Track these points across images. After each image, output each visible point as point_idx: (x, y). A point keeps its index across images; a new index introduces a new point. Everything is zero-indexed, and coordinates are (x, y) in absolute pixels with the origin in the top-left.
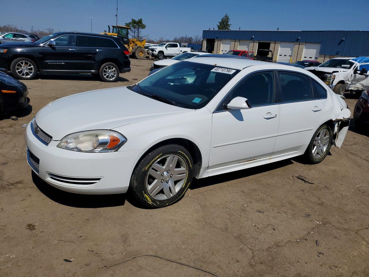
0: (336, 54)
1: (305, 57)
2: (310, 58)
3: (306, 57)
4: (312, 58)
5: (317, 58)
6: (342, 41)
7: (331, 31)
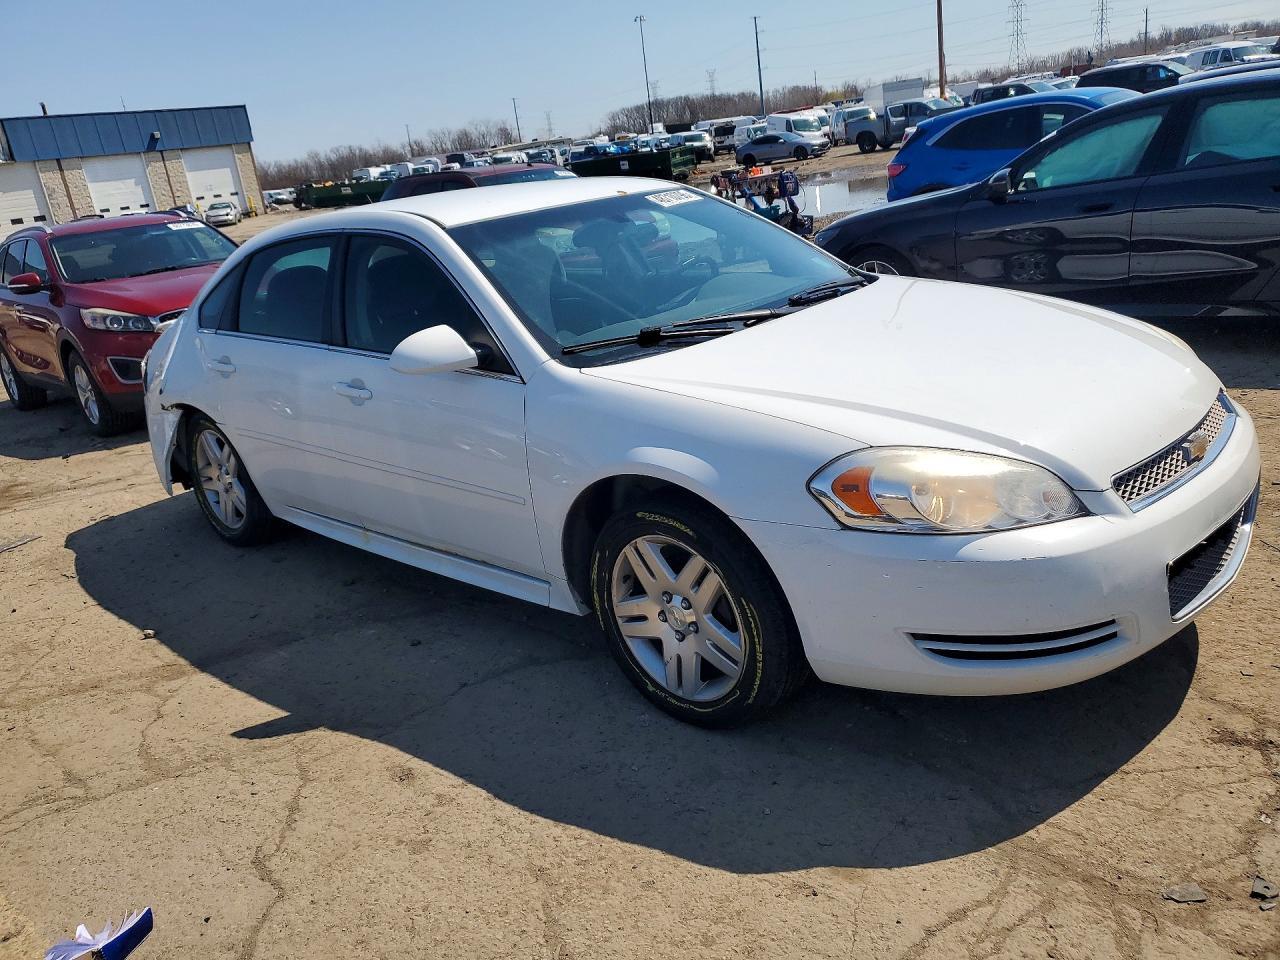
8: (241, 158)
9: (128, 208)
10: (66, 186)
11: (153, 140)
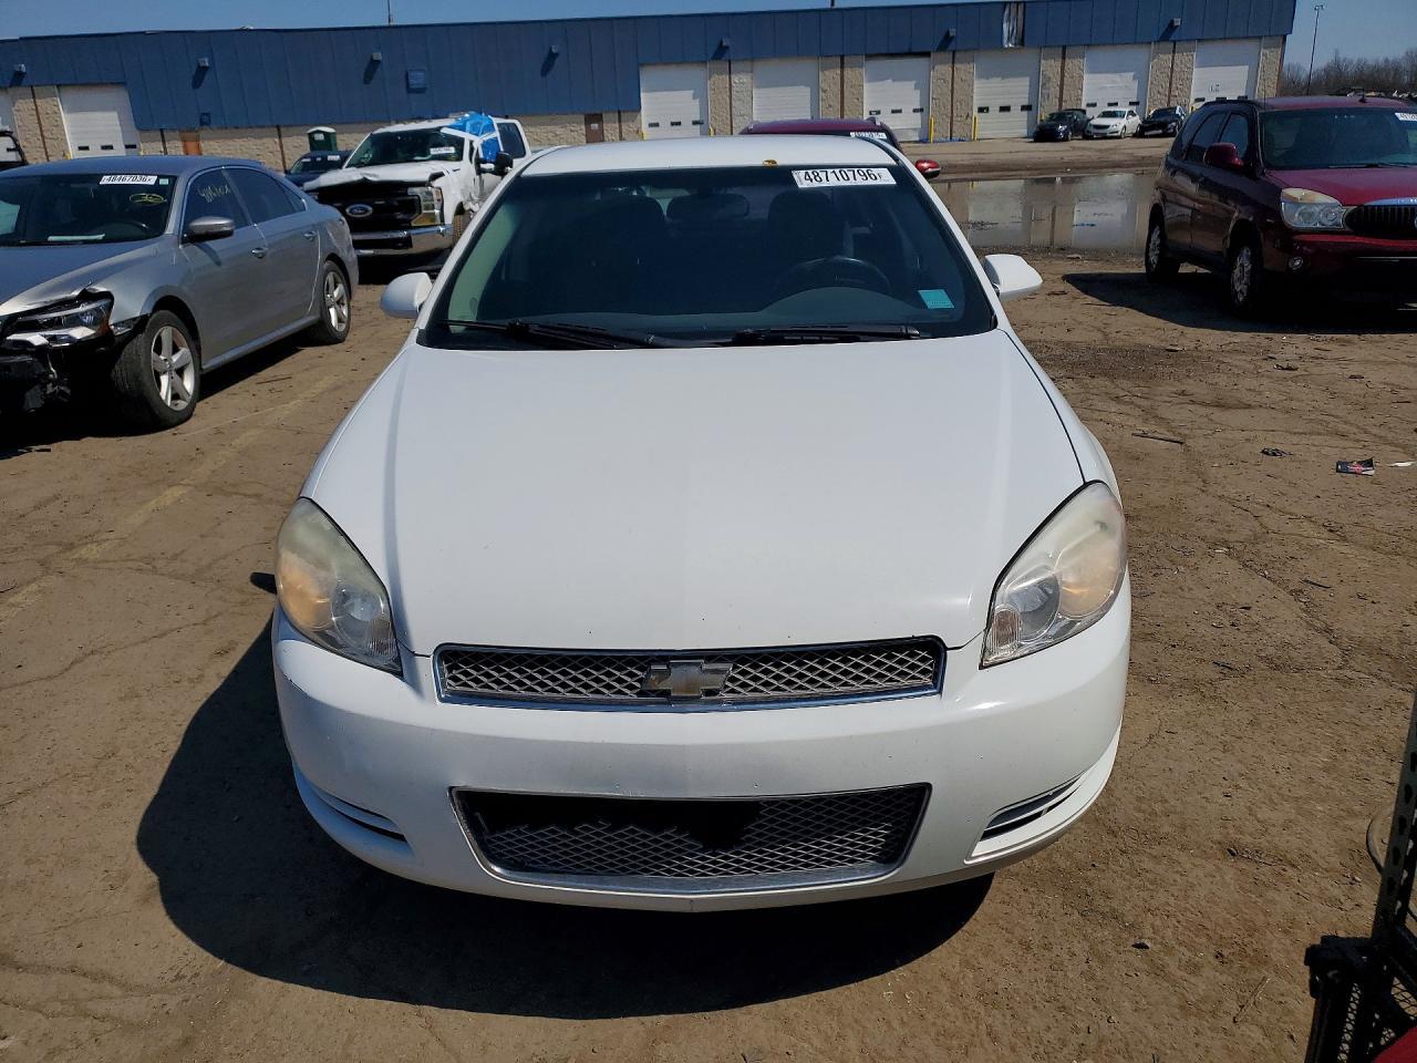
0: (202, 123)
1: (80, 148)
2: (104, 148)
3: (87, 148)
4: (111, 147)
5: (134, 147)
6: (202, 70)
7: (143, 33)
8: (1268, 55)
9: (1116, 104)
10: (1063, 76)
11: (1171, 27)
